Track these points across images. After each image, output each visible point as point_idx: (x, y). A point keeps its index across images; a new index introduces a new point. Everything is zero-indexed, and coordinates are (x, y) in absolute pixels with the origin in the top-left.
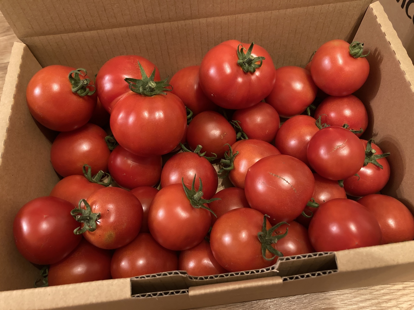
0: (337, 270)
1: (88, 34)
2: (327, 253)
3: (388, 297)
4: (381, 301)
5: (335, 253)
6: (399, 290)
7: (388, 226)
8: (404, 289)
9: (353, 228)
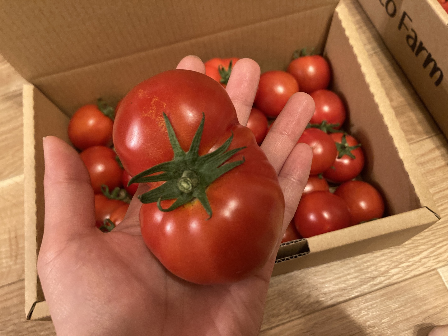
0: (309, 252)
1: (86, 68)
2: (301, 240)
3: (369, 264)
4: (362, 267)
5: (308, 239)
6: (378, 257)
7: (360, 208)
8: (382, 255)
9: (326, 215)
